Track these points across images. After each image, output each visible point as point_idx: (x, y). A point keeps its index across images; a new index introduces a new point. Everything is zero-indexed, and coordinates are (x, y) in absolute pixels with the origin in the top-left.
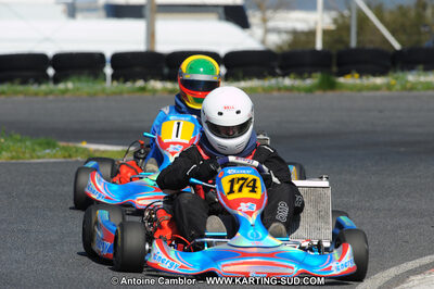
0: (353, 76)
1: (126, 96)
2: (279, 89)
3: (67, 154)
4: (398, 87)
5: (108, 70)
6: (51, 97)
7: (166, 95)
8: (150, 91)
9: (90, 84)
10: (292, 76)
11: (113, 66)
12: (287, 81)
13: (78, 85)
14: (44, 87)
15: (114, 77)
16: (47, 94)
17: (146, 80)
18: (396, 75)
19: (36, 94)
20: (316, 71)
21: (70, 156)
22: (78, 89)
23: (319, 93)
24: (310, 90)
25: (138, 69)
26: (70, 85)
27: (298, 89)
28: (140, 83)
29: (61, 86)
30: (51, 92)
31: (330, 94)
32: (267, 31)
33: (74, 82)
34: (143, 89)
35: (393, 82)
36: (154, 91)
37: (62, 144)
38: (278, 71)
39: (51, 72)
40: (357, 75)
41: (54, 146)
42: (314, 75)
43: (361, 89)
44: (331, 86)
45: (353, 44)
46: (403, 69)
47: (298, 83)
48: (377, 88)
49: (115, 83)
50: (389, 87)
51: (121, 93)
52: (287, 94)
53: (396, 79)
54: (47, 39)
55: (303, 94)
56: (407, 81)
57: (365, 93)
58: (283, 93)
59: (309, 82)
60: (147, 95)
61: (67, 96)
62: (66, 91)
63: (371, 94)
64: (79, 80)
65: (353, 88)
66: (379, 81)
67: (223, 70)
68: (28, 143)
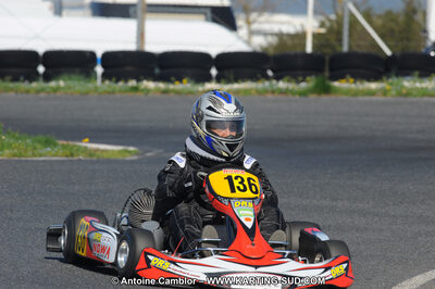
0: (348, 81)
1: (118, 95)
2: (273, 92)
3: (68, 153)
4: (394, 92)
5: (99, 70)
6: (42, 95)
7: (158, 95)
8: (143, 90)
9: (82, 83)
10: (286, 79)
11: (103, 66)
12: (282, 84)
13: (70, 83)
14: (34, 85)
15: (105, 76)
16: (38, 92)
17: (139, 80)
18: (390, 80)
19: (27, 92)
20: (310, 75)
21: (72, 155)
22: (70, 88)
23: (313, 97)
24: (303, 94)
25: (129, 68)
26: (62, 83)
27: (293, 92)
28: (133, 83)
29: (53, 84)
30: (42, 90)
31: (325, 98)
32: (252, 33)
33: (64, 80)
34: (135, 89)
35: (388, 87)
36: (147, 91)
37: (60, 142)
38: (270, 73)
39: (41, 69)
40: (352, 80)
41: (55, 145)
42: (308, 78)
43: (356, 94)
44: (326, 90)
45: (345, 48)
46: (397, 75)
47: (292, 86)
48: (371, 93)
49: (107, 82)
50: (385, 92)
51: (113, 92)
52: (282, 97)
53: (391, 84)
54: (37, 37)
55: (297, 97)
56: (403, 87)
57: (360, 98)
58: (276, 96)
59: (303, 85)
60: (140, 95)
61: (58, 94)
62: (56, 90)
63: (367, 98)
64: (70, 79)
65: (347, 92)
66: (373, 86)
67: (214, 72)
68: (28, 141)
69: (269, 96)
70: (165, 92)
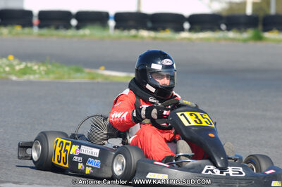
1: (124, 40)
2: (225, 39)
5: (112, 23)
7: (150, 41)
8: (140, 38)
10: (234, 30)
12: (231, 34)
15: (117, 27)
19: (65, 37)
22: (93, 35)
23: (251, 43)
25: (131, 23)
26: (87, 32)
28: (133, 32)
30: (75, 36)
31: (259, 44)
34: (135, 36)
39: (74, 22)
40: (277, 32)
42: (248, 30)
44: (259, 38)
45: (273, 11)
47: (238, 36)
49: (117, 31)
51: (120, 38)
55: (240, 43)
59: (245, 35)
60: (138, 40)
62: (84, 36)
67: (187, 25)
68: (66, 69)
69: (223, 43)
70: (155, 39)
